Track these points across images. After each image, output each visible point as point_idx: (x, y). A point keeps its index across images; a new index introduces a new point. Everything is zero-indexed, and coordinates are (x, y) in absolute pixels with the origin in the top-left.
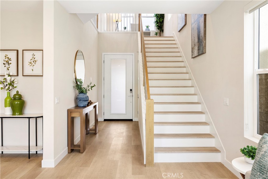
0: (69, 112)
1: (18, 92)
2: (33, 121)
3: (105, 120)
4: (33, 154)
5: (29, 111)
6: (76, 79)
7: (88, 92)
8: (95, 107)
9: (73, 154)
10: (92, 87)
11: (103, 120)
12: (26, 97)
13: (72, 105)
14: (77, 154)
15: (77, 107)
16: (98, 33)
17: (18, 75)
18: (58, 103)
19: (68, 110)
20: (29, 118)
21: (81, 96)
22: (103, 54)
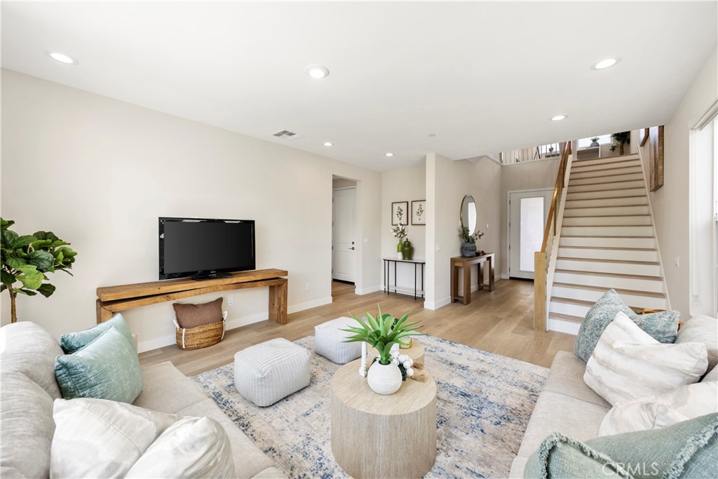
0: (453, 261)
1: (407, 239)
2: (419, 267)
3: (511, 278)
4: (419, 298)
5: (416, 258)
6: (462, 226)
7: (476, 241)
8: (489, 259)
9: (456, 304)
10: (480, 236)
11: (508, 278)
12: (415, 245)
13: (457, 254)
14: (460, 304)
15: (463, 256)
16: (502, 166)
17: (408, 224)
18: (439, 251)
19: (452, 259)
20: (416, 263)
21: (468, 245)
22: (509, 192)
